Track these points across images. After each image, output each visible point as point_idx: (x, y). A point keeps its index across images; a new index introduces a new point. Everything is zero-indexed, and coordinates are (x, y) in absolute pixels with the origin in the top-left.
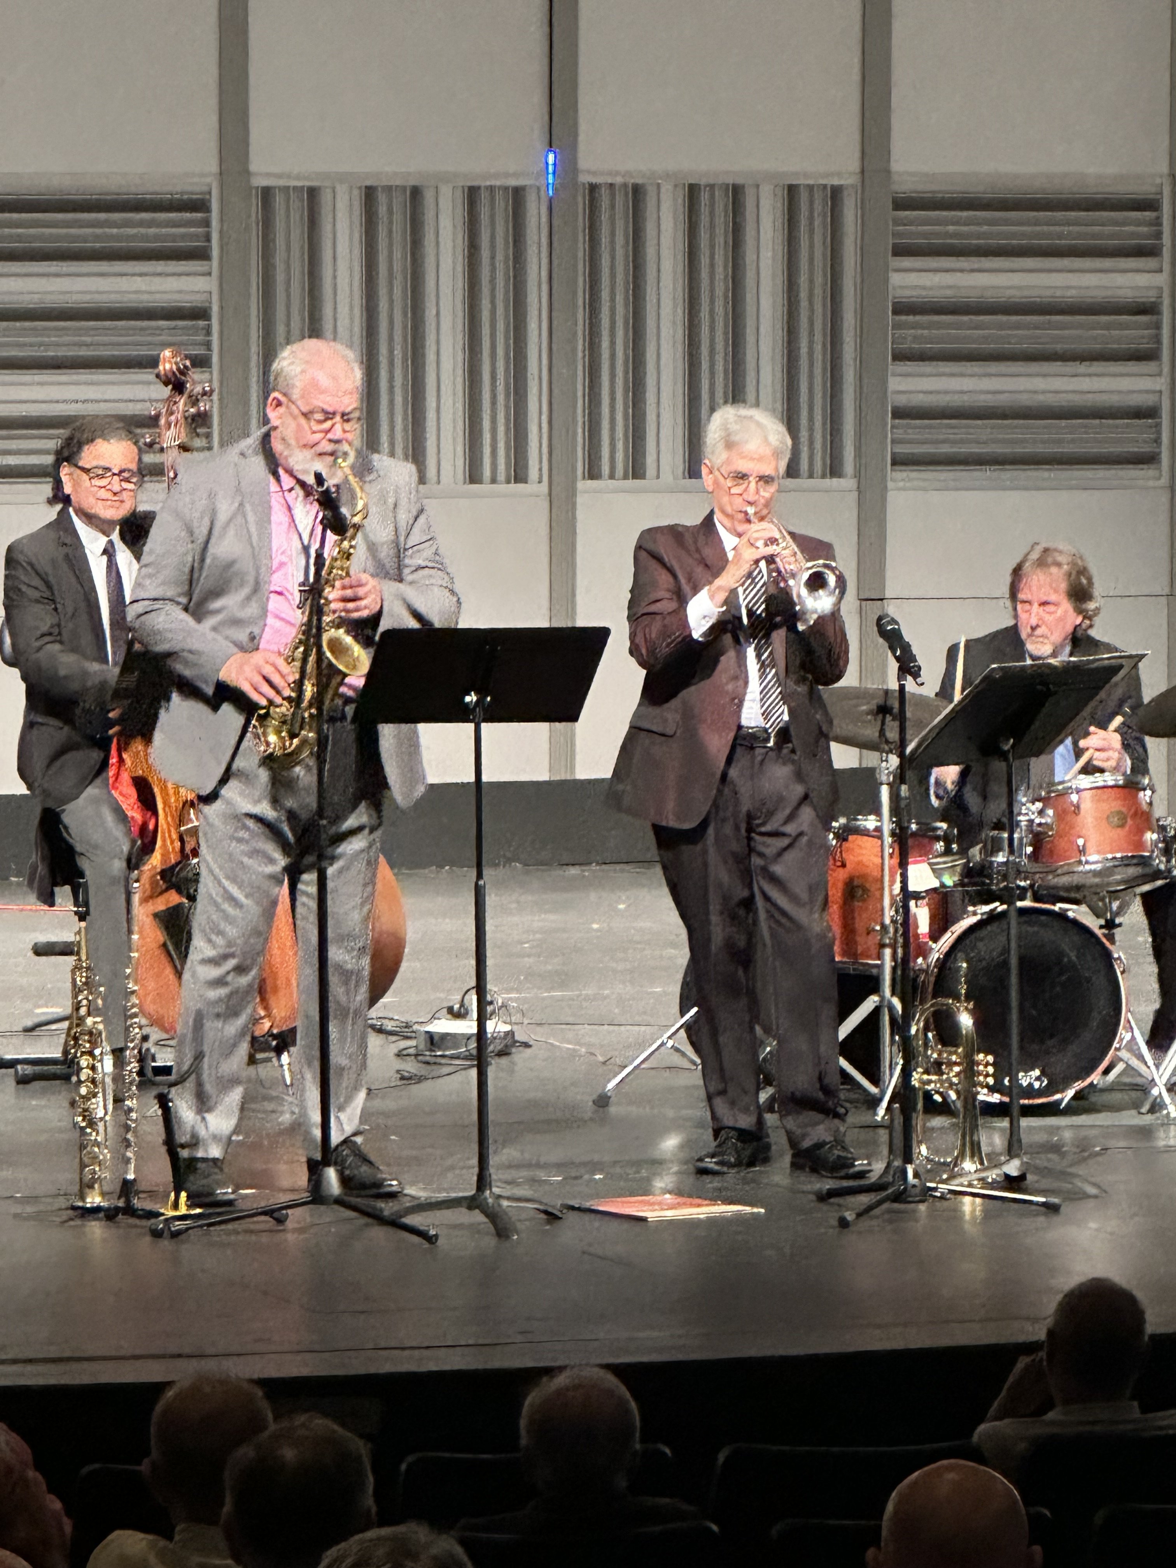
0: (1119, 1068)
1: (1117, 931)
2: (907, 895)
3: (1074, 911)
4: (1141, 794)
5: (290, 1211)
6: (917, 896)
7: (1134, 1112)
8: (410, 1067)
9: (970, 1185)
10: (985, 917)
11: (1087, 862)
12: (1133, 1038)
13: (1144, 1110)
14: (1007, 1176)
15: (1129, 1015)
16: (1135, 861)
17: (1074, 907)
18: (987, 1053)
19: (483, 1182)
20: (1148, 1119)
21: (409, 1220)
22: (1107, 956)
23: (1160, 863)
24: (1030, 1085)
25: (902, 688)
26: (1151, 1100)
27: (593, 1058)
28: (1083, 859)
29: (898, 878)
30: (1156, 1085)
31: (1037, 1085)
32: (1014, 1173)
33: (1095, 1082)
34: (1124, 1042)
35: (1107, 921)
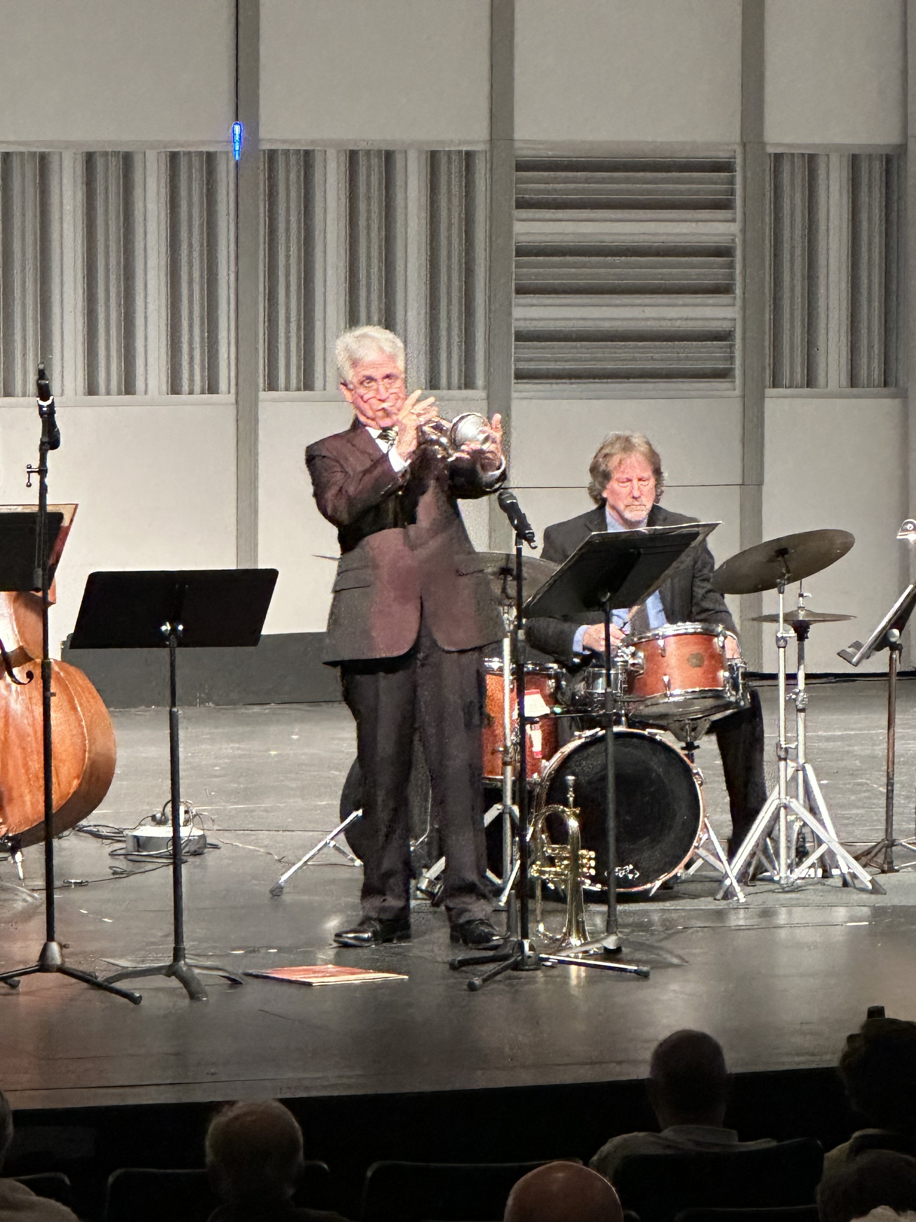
0: (699, 863)
1: (696, 752)
2: (524, 720)
3: (662, 736)
4: (716, 640)
5: (22, 979)
6: (532, 721)
7: (710, 899)
8: (122, 864)
9: (576, 957)
10: (588, 740)
11: (671, 695)
12: (709, 839)
13: (719, 896)
14: (606, 949)
15: (706, 819)
16: (710, 694)
17: (662, 732)
18: (590, 849)
19: (178, 953)
20: (723, 904)
21: (118, 985)
22: (688, 773)
23: (731, 697)
24: (626, 876)
25: (519, 551)
26: (725, 889)
27: (269, 857)
28: (668, 693)
29: (516, 707)
30: (728, 876)
31: (630, 876)
32: (611, 946)
33: (679, 875)
34: (702, 842)
35: (687, 744)
